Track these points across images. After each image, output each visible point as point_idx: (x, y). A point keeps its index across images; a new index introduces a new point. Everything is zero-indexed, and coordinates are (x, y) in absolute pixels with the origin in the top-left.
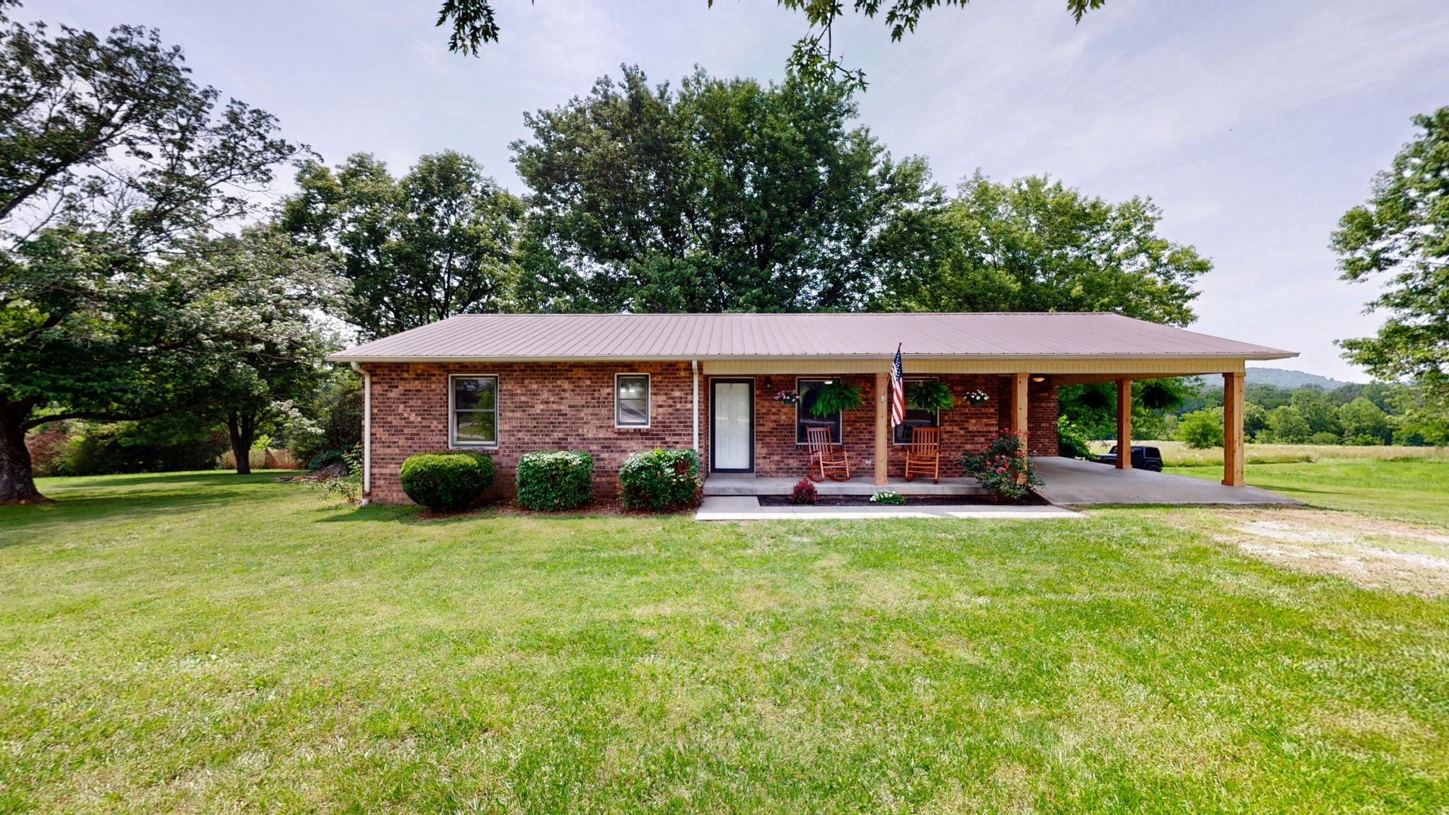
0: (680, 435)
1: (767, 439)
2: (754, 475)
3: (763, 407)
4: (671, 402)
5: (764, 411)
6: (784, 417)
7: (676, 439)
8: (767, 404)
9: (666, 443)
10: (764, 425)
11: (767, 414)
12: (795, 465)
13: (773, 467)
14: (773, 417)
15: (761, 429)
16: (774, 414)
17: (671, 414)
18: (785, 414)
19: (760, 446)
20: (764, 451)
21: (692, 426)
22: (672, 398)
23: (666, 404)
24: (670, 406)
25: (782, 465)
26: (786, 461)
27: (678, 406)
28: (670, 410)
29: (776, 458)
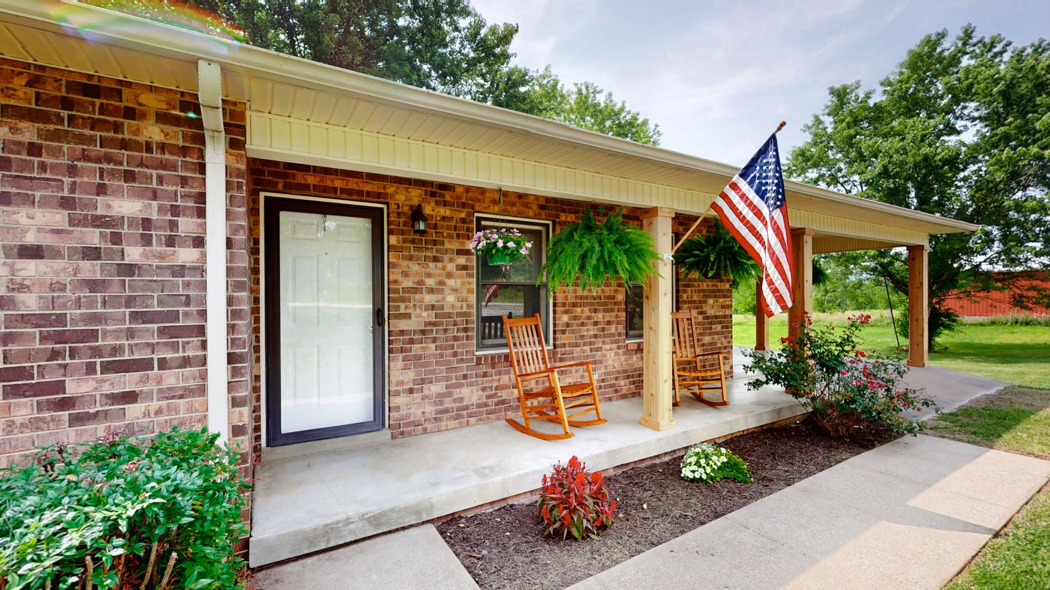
0: (145, 365)
1: (416, 348)
2: (385, 434)
3: (405, 274)
4: (93, 237)
5: (408, 283)
6: (451, 298)
7: (128, 382)
8: (414, 267)
9: (66, 404)
10: (407, 316)
11: (414, 290)
12: (474, 400)
13: (430, 409)
14: (429, 299)
15: (402, 325)
16: (431, 291)
17: (93, 285)
18: (455, 290)
19: (400, 364)
20: (410, 375)
21: (201, 331)
22: (99, 222)
23: (64, 244)
24: (92, 253)
25: (448, 403)
26: (457, 394)
27: (134, 254)
28: (90, 269)
29: (436, 388)
